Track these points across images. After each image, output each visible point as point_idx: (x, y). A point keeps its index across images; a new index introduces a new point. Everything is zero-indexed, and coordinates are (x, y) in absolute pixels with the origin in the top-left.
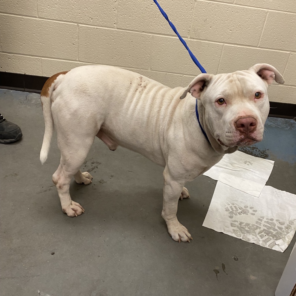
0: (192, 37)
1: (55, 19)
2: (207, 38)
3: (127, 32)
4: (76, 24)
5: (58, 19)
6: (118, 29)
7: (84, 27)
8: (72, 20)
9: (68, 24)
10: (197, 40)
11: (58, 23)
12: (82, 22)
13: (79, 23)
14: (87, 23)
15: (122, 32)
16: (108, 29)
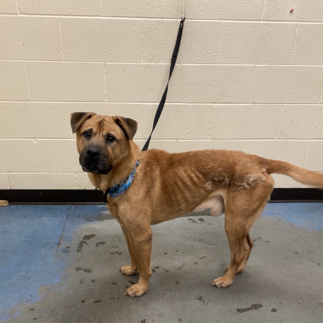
0: (279, 138)
1: (157, 138)
2: (293, 137)
3: (219, 141)
4: (175, 140)
5: (160, 138)
6: (212, 139)
7: (182, 142)
8: (172, 138)
9: (169, 141)
10: (284, 140)
11: (159, 141)
12: (180, 138)
13: (178, 139)
14: (185, 138)
15: (215, 142)
16: (203, 140)
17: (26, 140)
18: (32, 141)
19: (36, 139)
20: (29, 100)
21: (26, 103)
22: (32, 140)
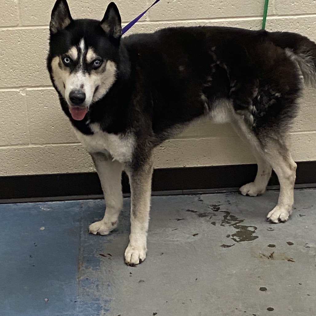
17: (7, 91)
18: (17, 92)
19: (24, 88)
20: (16, 25)
21: (10, 30)
22: (18, 90)
